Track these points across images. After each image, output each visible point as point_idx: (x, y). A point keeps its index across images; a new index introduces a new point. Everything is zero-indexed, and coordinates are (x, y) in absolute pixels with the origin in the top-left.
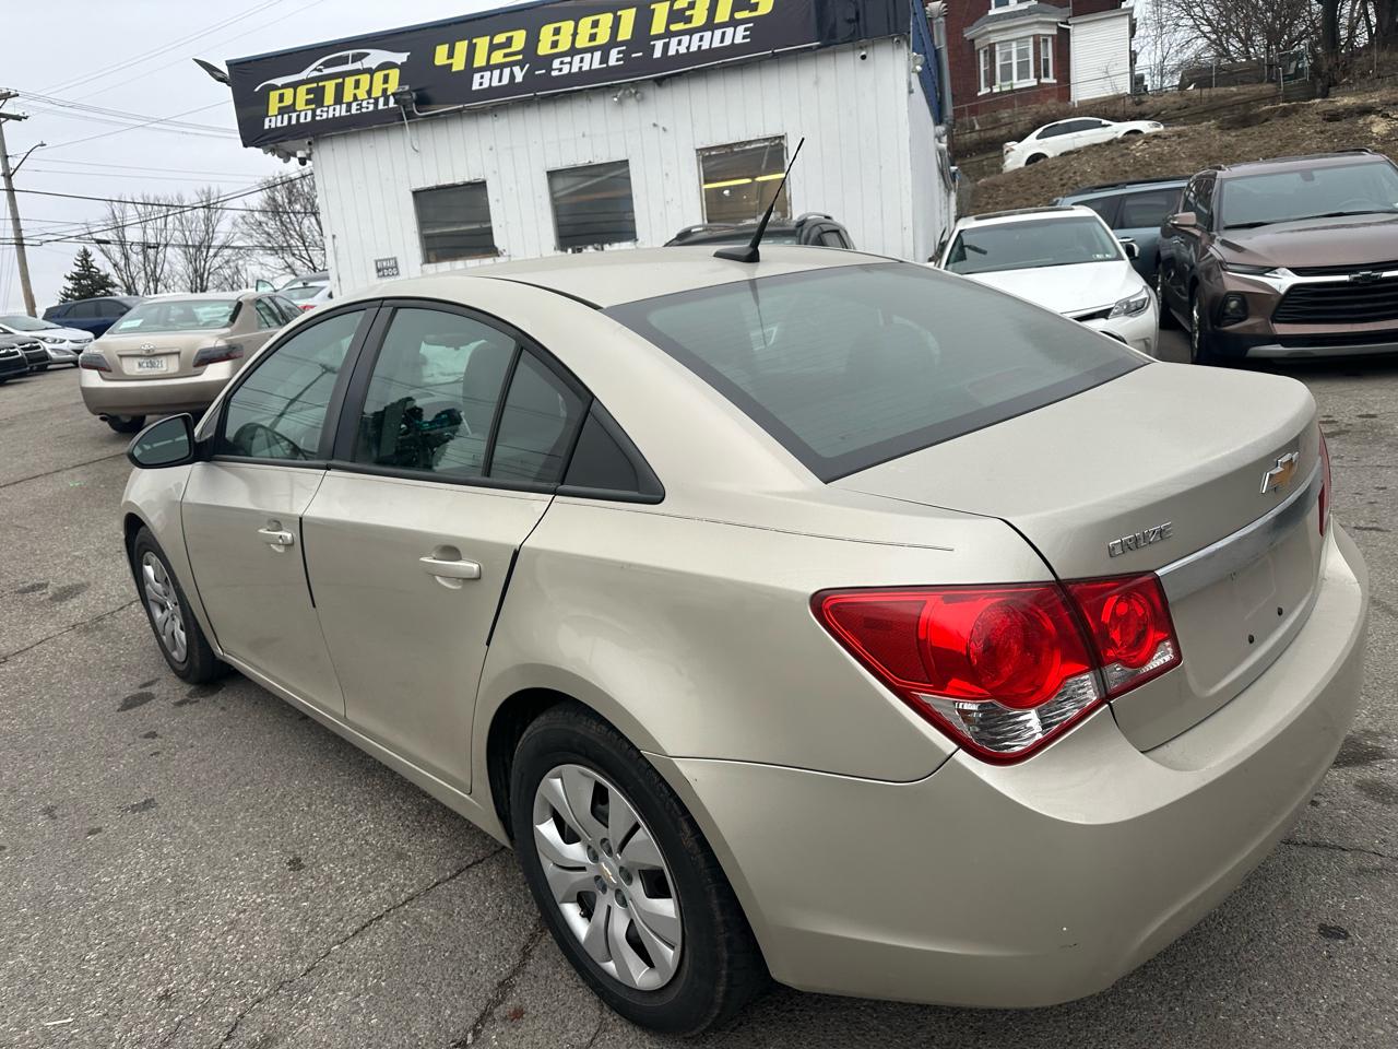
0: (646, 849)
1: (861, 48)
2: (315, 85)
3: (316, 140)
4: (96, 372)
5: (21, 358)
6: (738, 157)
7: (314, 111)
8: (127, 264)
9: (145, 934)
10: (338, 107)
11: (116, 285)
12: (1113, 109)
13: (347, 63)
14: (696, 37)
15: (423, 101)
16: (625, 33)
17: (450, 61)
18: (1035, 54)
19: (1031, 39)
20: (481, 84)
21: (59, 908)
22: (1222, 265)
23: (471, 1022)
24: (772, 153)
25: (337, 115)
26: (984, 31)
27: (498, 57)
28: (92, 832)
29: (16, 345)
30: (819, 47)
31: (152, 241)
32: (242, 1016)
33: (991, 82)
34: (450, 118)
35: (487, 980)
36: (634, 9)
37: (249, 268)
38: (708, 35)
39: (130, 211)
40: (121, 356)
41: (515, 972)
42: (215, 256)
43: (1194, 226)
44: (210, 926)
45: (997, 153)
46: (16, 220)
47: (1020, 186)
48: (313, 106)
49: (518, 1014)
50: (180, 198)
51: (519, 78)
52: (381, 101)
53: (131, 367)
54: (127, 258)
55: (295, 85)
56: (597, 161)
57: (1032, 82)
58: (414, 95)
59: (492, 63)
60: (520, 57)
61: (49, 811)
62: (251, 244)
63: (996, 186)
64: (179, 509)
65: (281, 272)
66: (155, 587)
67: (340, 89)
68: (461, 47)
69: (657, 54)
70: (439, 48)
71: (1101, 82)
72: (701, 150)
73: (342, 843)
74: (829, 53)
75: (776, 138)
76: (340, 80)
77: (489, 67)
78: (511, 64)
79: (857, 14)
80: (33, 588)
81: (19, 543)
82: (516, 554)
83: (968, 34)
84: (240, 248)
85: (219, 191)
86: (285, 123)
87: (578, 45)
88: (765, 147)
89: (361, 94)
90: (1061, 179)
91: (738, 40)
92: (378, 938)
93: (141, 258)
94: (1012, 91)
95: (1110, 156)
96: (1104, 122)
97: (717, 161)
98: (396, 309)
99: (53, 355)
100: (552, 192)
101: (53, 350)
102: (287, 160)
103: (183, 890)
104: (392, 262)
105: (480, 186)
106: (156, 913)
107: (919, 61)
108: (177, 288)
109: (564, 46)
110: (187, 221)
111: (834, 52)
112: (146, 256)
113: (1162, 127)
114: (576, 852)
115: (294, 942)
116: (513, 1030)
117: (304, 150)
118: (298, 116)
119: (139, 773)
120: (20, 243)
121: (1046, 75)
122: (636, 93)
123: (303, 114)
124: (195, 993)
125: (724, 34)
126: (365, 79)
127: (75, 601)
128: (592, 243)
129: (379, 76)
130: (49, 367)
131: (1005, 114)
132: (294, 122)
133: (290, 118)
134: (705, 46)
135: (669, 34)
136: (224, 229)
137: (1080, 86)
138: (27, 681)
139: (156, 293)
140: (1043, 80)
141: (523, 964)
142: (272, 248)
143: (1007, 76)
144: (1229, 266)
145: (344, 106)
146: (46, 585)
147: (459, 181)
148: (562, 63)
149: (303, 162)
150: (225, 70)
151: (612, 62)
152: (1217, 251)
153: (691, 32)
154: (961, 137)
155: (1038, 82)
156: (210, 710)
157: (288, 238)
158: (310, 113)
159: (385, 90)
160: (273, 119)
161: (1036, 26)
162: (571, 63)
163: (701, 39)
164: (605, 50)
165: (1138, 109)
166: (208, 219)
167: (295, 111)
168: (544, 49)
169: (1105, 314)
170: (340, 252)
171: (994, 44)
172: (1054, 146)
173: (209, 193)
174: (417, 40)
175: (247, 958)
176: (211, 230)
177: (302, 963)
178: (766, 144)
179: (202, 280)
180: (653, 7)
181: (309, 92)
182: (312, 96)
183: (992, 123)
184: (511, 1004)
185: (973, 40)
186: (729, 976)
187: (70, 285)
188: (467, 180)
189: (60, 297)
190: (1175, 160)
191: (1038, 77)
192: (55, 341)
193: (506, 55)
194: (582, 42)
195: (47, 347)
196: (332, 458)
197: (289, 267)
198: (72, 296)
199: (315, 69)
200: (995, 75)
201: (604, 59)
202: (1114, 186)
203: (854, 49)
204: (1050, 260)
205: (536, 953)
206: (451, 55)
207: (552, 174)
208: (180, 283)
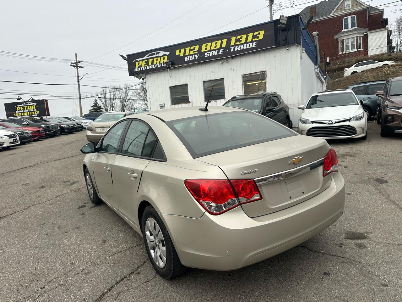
0: (161, 236)
1: (287, 47)
2: (147, 60)
3: (147, 74)
4: (90, 131)
5: (76, 127)
6: (253, 76)
7: (146, 67)
8: (106, 103)
9: (71, 252)
10: (152, 66)
11: (103, 109)
12: (381, 57)
13: (155, 55)
14: (242, 46)
15: (173, 64)
16: (224, 45)
17: (180, 54)
18: (356, 42)
19: (355, 38)
20: (187, 59)
21: (56, 246)
22: (387, 106)
23: (129, 273)
24: (262, 75)
25: (152, 68)
26: (341, 36)
27: (191, 53)
28: (66, 232)
29: (75, 124)
30: (275, 47)
31: (112, 97)
32: (85, 268)
33: (343, 50)
34: (180, 68)
35: (135, 267)
36: (226, 39)
37: (136, 104)
38: (245, 45)
39: (108, 90)
40: (96, 127)
41: (141, 265)
42: (128, 101)
43: (382, 95)
44: (84, 251)
45: (342, 72)
46: (80, 92)
47: (348, 81)
48: (146, 66)
49: (139, 273)
50: (120, 86)
51: (197, 58)
52: (163, 64)
53: (98, 130)
54: (106, 102)
55: (142, 61)
56: (216, 79)
57: (356, 50)
58: (170, 62)
59: (190, 54)
60: (197, 52)
61: (59, 228)
62: (137, 98)
63: (340, 81)
64: (92, 163)
65: (144, 106)
66: (89, 181)
67: (153, 61)
68: (183, 50)
69: (232, 50)
70: (177, 51)
71: (378, 49)
72: (243, 75)
73: (115, 238)
74: (279, 49)
75: (263, 71)
76: (153, 59)
77: (189, 55)
78: (195, 54)
79: (286, 38)
80: (67, 182)
81: (66, 171)
82: (142, 172)
83: (336, 37)
84: (134, 99)
85: (129, 84)
86: (139, 70)
87: (212, 49)
88: (260, 74)
89: (158, 62)
90: (361, 79)
91: (254, 46)
92: (116, 257)
93: (109, 101)
94: (349, 53)
95: (376, 72)
96: (376, 62)
97: (247, 78)
98: (132, 121)
99: (84, 126)
100: (204, 87)
101: (84, 125)
102: (140, 79)
103: (81, 245)
104: (164, 105)
105: (186, 85)
106: (74, 248)
107: (304, 50)
108: (118, 110)
109: (208, 49)
110: (121, 92)
111: (280, 48)
112: (110, 101)
113: (395, 63)
114: (152, 238)
115: (99, 256)
116: (137, 276)
117: (144, 76)
118: (143, 68)
119: (78, 222)
120: (80, 98)
121: (360, 48)
122: (226, 61)
123: (144, 68)
124: (77, 263)
125: (250, 45)
126: (159, 59)
127: (75, 185)
128: (214, 100)
129: (162, 58)
130: (83, 129)
131: (347, 60)
132: (141, 70)
133: (141, 69)
134: (245, 48)
135: (235, 45)
136: (130, 94)
137: (371, 51)
138: (61, 201)
139: (112, 111)
140: (359, 50)
141: (144, 264)
142: (142, 99)
143: (348, 48)
144: (389, 107)
145: (154, 66)
146: (70, 181)
147: (181, 84)
148: (207, 54)
149: (143, 79)
150: (126, 57)
151: (220, 53)
152: (387, 103)
153: (241, 45)
154: (333, 67)
155: (358, 50)
156: (97, 209)
157: (146, 97)
158: (145, 67)
159: (164, 61)
160: (137, 69)
161: (357, 34)
162: (210, 54)
163: (244, 46)
164: (219, 50)
165: (389, 57)
166: (126, 92)
167: (142, 67)
168: (203, 50)
169: (349, 120)
170: (151, 102)
171: (344, 40)
172: (359, 69)
173: (127, 85)
174: (171, 49)
175: (89, 258)
176: (127, 95)
177: (100, 260)
178: (261, 73)
179: (124, 108)
180: (231, 38)
181: (145, 62)
182: (146, 63)
183: (342, 62)
184: (138, 271)
185: (337, 39)
186: (174, 263)
187: (92, 108)
188: (183, 84)
189: (89, 111)
190: (398, 73)
191: (357, 48)
192: (85, 123)
193: (193, 52)
194: (213, 48)
195: (83, 124)
196: (118, 152)
197: (146, 104)
198: (92, 111)
199: (147, 57)
200: (344, 49)
201: (218, 52)
202: (366, 82)
203: (285, 48)
204: (337, 105)
205: (147, 262)
206: (180, 52)
207: (204, 82)
208: (119, 108)
